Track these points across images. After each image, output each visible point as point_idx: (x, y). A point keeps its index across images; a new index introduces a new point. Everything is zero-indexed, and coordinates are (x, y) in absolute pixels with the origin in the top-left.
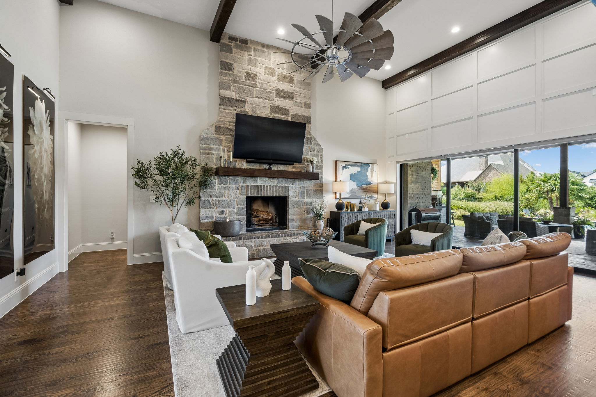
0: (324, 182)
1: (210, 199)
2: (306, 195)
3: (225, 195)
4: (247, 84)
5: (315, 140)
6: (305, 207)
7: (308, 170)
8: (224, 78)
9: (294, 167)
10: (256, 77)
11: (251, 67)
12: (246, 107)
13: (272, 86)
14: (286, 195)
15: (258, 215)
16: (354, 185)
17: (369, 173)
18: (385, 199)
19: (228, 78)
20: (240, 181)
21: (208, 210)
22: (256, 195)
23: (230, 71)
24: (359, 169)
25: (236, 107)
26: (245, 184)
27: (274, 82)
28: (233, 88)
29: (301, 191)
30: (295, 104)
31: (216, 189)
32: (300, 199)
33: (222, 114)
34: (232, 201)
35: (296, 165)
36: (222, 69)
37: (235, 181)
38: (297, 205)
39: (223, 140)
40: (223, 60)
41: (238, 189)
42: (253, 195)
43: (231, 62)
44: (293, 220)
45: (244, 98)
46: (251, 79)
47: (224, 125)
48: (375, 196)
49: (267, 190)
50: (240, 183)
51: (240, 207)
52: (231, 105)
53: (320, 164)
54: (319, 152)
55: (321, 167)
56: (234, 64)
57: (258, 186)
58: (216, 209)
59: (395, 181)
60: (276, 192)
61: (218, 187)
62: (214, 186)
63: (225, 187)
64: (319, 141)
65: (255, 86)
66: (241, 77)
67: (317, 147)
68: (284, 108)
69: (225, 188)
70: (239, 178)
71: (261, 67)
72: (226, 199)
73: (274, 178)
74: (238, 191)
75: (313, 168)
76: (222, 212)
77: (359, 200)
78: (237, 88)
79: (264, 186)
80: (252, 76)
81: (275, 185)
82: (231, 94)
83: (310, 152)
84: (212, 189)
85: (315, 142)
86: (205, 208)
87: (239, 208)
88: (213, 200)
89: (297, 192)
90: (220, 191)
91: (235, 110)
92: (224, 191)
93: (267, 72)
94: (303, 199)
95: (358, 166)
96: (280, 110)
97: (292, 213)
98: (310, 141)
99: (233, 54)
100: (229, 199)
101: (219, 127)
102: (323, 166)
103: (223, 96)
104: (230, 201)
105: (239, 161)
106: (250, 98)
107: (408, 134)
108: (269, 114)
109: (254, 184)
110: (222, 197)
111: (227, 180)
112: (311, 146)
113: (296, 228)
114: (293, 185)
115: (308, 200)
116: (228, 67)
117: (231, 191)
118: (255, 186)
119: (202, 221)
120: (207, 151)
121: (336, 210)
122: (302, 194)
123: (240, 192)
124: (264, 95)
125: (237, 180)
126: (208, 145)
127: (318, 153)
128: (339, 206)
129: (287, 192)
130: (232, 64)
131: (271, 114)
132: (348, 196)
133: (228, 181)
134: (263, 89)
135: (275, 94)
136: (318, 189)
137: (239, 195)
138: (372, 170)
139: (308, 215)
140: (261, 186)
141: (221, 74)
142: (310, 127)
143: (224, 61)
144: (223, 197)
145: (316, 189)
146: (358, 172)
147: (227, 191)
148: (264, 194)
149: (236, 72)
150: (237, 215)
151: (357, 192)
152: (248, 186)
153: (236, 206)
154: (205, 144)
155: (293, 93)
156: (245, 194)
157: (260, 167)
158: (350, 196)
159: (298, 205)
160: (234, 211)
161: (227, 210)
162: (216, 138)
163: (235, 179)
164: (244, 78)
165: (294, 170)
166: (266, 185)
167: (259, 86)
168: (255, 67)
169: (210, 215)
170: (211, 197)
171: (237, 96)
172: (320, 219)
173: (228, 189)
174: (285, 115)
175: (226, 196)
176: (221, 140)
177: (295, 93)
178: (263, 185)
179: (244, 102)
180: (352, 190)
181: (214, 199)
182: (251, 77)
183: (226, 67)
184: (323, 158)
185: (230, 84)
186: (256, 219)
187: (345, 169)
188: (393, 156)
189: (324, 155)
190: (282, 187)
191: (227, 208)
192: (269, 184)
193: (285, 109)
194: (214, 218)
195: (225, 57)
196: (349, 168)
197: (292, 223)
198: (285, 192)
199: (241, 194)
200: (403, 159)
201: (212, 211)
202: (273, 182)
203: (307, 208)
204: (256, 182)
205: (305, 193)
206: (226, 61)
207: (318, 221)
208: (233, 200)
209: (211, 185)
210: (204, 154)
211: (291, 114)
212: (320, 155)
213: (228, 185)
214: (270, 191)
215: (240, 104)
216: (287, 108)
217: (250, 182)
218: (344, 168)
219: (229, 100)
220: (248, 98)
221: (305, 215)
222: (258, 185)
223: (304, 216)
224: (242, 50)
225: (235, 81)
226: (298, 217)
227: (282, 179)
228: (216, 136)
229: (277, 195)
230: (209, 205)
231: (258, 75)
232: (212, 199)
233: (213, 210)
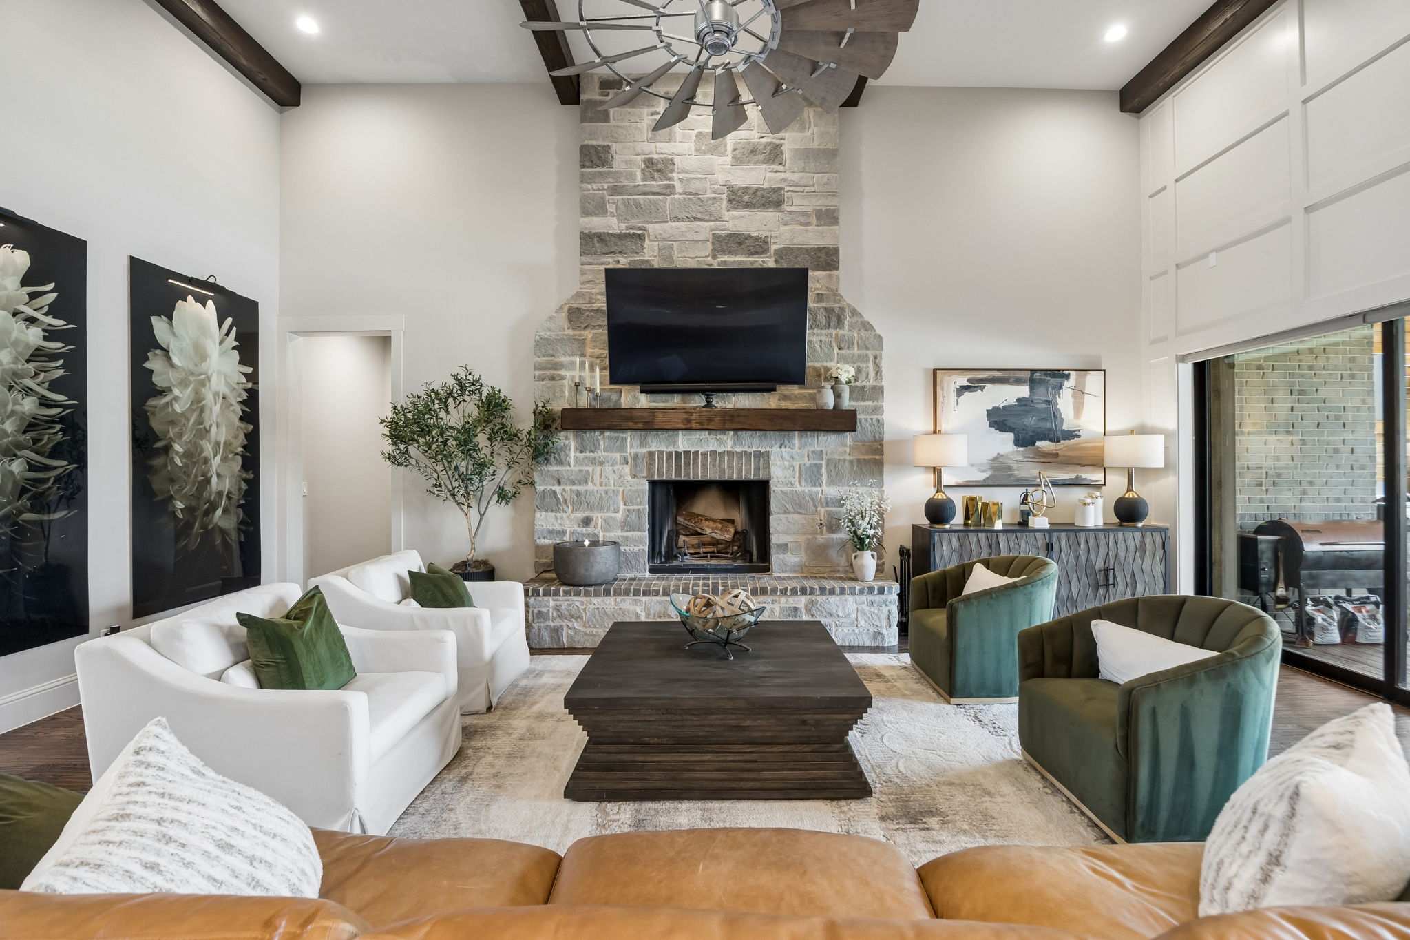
0: (887, 437)
1: (558, 489)
2: (825, 476)
3: (592, 477)
4: (647, 189)
5: (854, 312)
6: (822, 511)
7: (820, 402)
8: (589, 186)
9: (785, 398)
10: (671, 167)
11: (658, 144)
12: (645, 251)
13: (716, 183)
14: (761, 477)
15: (699, 531)
16: (1004, 443)
17: (1065, 403)
18: (1129, 489)
19: (599, 186)
20: (632, 443)
21: (553, 514)
22: (673, 477)
23: (603, 166)
24: (1023, 391)
25: (620, 252)
26: (645, 450)
27: (723, 170)
28: (611, 208)
29: (808, 464)
30: (788, 218)
31: (572, 463)
32: (806, 489)
33: (585, 278)
34: (610, 494)
35: (794, 390)
36: (583, 166)
37: (618, 443)
38: (798, 504)
39: (588, 342)
40: (586, 142)
41: (627, 463)
42: (665, 478)
43: (606, 143)
44: (784, 547)
45: (640, 229)
46: (657, 175)
47: (590, 303)
48: (1097, 476)
49: (704, 466)
50: (632, 447)
51: (632, 508)
52: (606, 250)
53: (872, 382)
54: (867, 348)
55: (877, 392)
56: (615, 147)
57: (678, 454)
58: (572, 513)
59: (1171, 425)
60: (730, 467)
61: (576, 460)
62: (567, 456)
63: (594, 458)
64: (868, 317)
65: (671, 189)
66: (631, 176)
67: (863, 333)
68: (753, 234)
69: (593, 462)
70: (628, 435)
71: (685, 139)
72: (596, 488)
73: (724, 430)
74: (627, 469)
75: (838, 396)
76: (587, 522)
77: (1023, 490)
78: (621, 206)
79: (696, 453)
80: (660, 166)
81: (729, 449)
82: (610, 224)
83: (836, 350)
84: (560, 462)
85: (855, 319)
86: (546, 511)
87: (628, 510)
88: (564, 490)
89: (797, 468)
90: (581, 468)
91: (618, 262)
92: (590, 469)
93: (703, 148)
94: (814, 489)
95: (1018, 381)
96: (740, 244)
97: (781, 527)
98: (835, 317)
99: (612, 122)
100: (604, 488)
101: (579, 309)
102: (882, 388)
103: (587, 232)
104: (606, 493)
105: (629, 391)
106: (657, 226)
107: (1217, 250)
108: (710, 258)
109: (669, 450)
110: (586, 482)
111: (598, 440)
112: (841, 332)
113: (795, 572)
114: (783, 449)
115: (831, 491)
116: (599, 158)
117: (607, 468)
118: (670, 454)
119: (538, 541)
120: (548, 373)
121: (925, 522)
122: (812, 475)
123: (631, 470)
124: (697, 208)
125: (625, 439)
126: (552, 356)
127: (864, 352)
128: (937, 512)
129: (764, 468)
130: (608, 145)
131: (714, 257)
132: (981, 477)
133: (602, 443)
134: (691, 194)
135: (725, 202)
136: (866, 457)
137: (629, 478)
138: (1079, 392)
139: (835, 536)
140: (687, 453)
141: (583, 179)
142: (838, 278)
143: (588, 146)
144: (590, 484)
145: (858, 460)
146: (1019, 400)
147: (598, 469)
148: (695, 473)
149: (618, 165)
150: (623, 528)
151: (1015, 466)
152: (651, 454)
153: (622, 507)
154: (544, 356)
155: (781, 189)
156: (645, 475)
157: (685, 403)
158: (987, 478)
159: (800, 507)
160: (614, 519)
161: (599, 515)
162: (570, 339)
163: (617, 438)
164: (639, 175)
165: (786, 405)
166: (701, 450)
167: (679, 189)
168: (669, 140)
169: (558, 528)
170: (559, 483)
171: (623, 226)
172: (862, 549)
173: (601, 464)
174: (757, 253)
175: (597, 482)
176: (582, 342)
177: (787, 189)
178: (693, 450)
179: (641, 238)
180: (995, 459)
181: (568, 488)
182: (659, 171)
183: (594, 158)
184: (884, 365)
185: (603, 198)
186: (693, 540)
187: (967, 394)
188: (1165, 339)
189: (886, 355)
190: (748, 455)
191: (597, 510)
192: (711, 448)
193: (757, 239)
194: (568, 536)
195: (590, 134)
196: (982, 388)
197: (781, 556)
198: (757, 469)
199: (635, 476)
200: (1206, 345)
201: (562, 518)
202: (721, 442)
203: (829, 514)
204: (675, 443)
205: (824, 470)
206: (594, 143)
207: (858, 553)
208: (613, 491)
209: (559, 455)
210: (543, 380)
211: (773, 248)
212: (871, 358)
213: (600, 454)
214: (714, 465)
215: (630, 245)
216: (763, 234)
217: (658, 444)
218: (962, 390)
219: (601, 238)
220: (650, 227)
221: (822, 533)
222: (679, 450)
223: (818, 537)
224: (633, 107)
225: (615, 190)
226: (802, 539)
227: (749, 433)
228: (571, 332)
229: (735, 477)
230: (551, 503)
231: (677, 160)
232: (561, 488)
233: (565, 516)
